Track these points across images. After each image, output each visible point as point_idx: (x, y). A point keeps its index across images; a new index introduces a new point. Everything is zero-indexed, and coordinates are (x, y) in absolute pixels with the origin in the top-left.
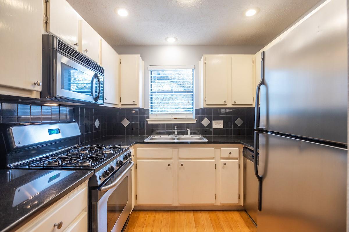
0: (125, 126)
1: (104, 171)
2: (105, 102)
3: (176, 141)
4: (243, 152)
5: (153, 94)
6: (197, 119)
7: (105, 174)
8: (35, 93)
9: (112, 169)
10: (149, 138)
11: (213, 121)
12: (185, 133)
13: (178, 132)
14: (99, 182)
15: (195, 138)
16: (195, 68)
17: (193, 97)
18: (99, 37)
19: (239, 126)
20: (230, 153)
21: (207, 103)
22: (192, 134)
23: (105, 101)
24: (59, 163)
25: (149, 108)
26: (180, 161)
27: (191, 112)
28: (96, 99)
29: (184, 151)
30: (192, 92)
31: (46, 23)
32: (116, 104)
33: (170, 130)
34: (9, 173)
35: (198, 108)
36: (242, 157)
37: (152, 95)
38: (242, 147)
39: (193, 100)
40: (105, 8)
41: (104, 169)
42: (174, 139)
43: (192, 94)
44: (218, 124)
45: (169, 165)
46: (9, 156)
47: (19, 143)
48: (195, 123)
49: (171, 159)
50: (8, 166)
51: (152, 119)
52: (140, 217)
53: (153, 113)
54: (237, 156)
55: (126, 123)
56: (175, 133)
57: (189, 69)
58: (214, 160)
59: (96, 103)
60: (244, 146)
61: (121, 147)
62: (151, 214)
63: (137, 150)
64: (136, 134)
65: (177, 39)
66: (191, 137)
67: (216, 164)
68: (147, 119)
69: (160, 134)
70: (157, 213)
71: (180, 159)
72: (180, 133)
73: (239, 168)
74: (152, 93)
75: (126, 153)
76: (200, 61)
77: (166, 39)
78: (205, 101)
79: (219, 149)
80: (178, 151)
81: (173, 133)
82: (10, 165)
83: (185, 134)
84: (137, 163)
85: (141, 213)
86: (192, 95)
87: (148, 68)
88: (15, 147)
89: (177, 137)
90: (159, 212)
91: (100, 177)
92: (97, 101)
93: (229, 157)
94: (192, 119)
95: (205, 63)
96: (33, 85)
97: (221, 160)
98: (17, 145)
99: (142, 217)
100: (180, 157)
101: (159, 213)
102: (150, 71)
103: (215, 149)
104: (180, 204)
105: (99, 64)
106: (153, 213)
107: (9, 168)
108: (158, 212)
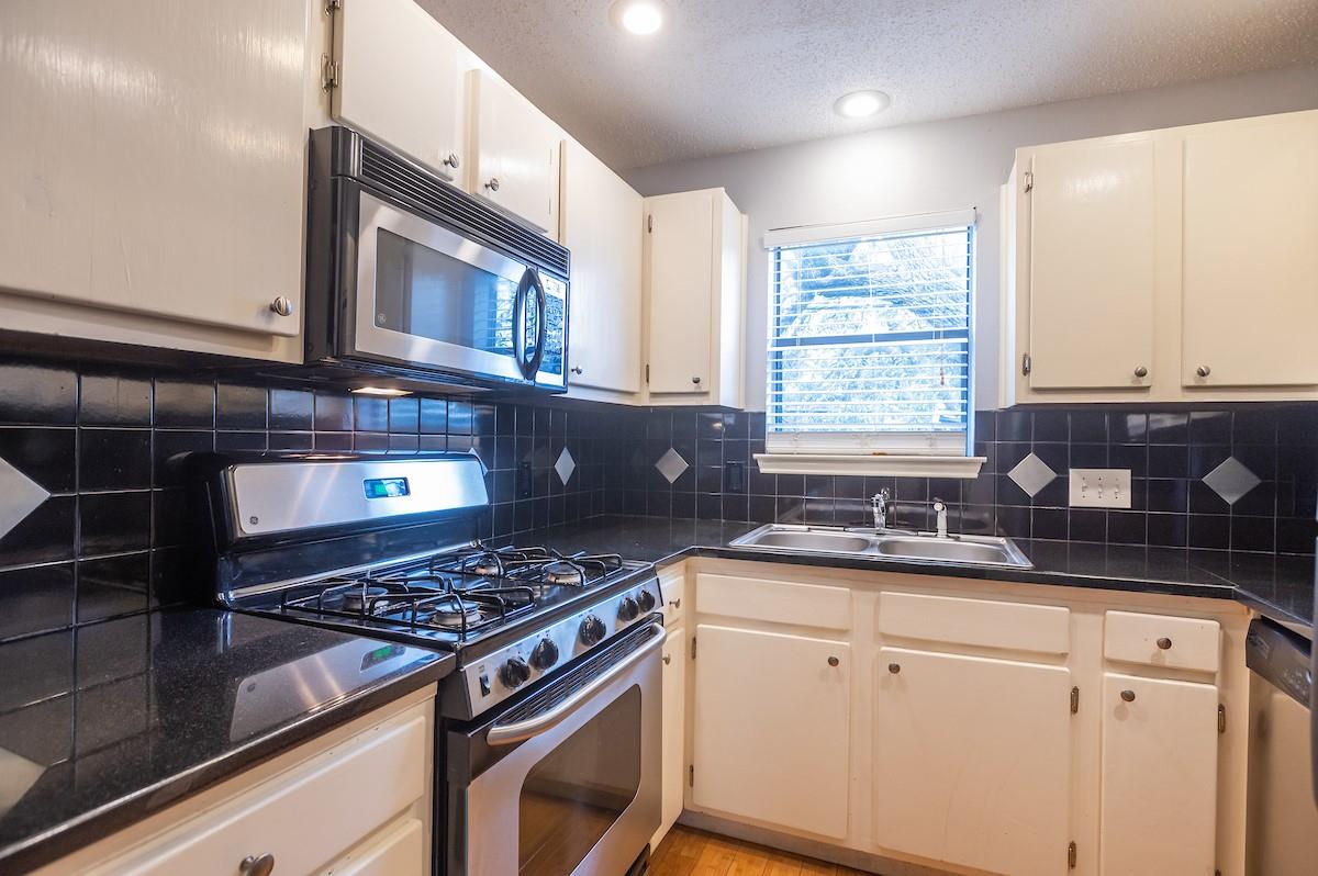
0: (672, 479)
1: (509, 661)
2: (570, 380)
3: (875, 554)
4: (1251, 641)
5: (786, 350)
6: (985, 459)
7: (512, 672)
8: (281, 343)
9: (547, 653)
10: (761, 532)
11: (1071, 470)
12: (924, 524)
13: (888, 517)
14: (479, 705)
15: (969, 549)
16: (979, 224)
17: (966, 359)
18: (553, 133)
19: (1231, 500)
20: (1166, 644)
21: (1036, 380)
22: (954, 528)
23: (574, 377)
24: (363, 606)
25: (765, 406)
26: (883, 648)
27: (960, 427)
28: (529, 369)
29: (906, 606)
30: (965, 334)
31: (331, 85)
32: (631, 394)
33: (855, 503)
34: (225, 623)
35: (994, 409)
36: (1244, 675)
37: (779, 355)
38: (1241, 617)
39: (966, 371)
40: (576, 12)
41: (508, 650)
42: (865, 544)
43: (965, 340)
44: (1100, 485)
45: (833, 662)
46: (225, 566)
47: (254, 520)
48: (976, 476)
49: (841, 633)
50: (221, 596)
51: (777, 456)
52: (700, 863)
53: (785, 427)
54: (1213, 665)
55: (673, 467)
56: (877, 520)
57: (947, 230)
58: (1066, 669)
59: (531, 383)
60: (1253, 614)
61: (620, 565)
62: (750, 862)
63: (698, 580)
64: (709, 512)
65: (886, 99)
66: (950, 541)
67: (1075, 691)
68: (755, 456)
69: (808, 519)
70: (778, 864)
71: (888, 638)
72: (893, 522)
73: (1222, 729)
74: (780, 343)
75: (634, 592)
76: (1004, 187)
77: (837, 104)
78: (1026, 371)
79: (1095, 612)
80: (878, 602)
81: (866, 520)
82: (227, 595)
83: (925, 526)
84: (699, 633)
85: (709, 846)
86: (966, 347)
87: (761, 241)
88: (239, 536)
89: (884, 539)
90: (786, 860)
91: (483, 681)
92: (533, 378)
93: (1156, 663)
94: (961, 460)
95: (1029, 188)
96: (263, 311)
97: (1108, 674)
98: (247, 529)
99: (712, 867)
100: (885, 628)
101: (785, 866)
102: (771, 256)
103: (1071, 611)
104: (882, 849)
105: (551, 236)
106: (758, 859)
107: (223, 607)
108: (781, 861)
